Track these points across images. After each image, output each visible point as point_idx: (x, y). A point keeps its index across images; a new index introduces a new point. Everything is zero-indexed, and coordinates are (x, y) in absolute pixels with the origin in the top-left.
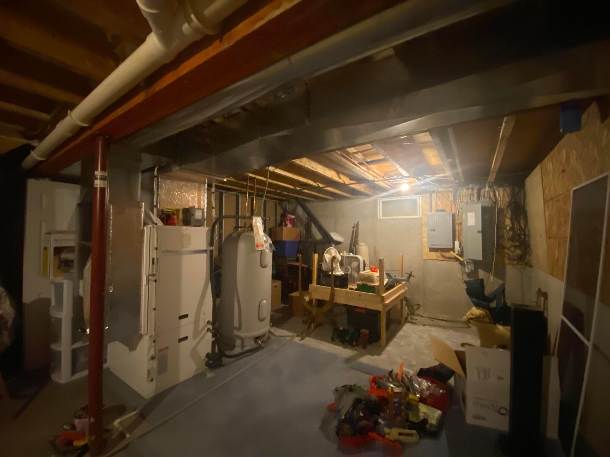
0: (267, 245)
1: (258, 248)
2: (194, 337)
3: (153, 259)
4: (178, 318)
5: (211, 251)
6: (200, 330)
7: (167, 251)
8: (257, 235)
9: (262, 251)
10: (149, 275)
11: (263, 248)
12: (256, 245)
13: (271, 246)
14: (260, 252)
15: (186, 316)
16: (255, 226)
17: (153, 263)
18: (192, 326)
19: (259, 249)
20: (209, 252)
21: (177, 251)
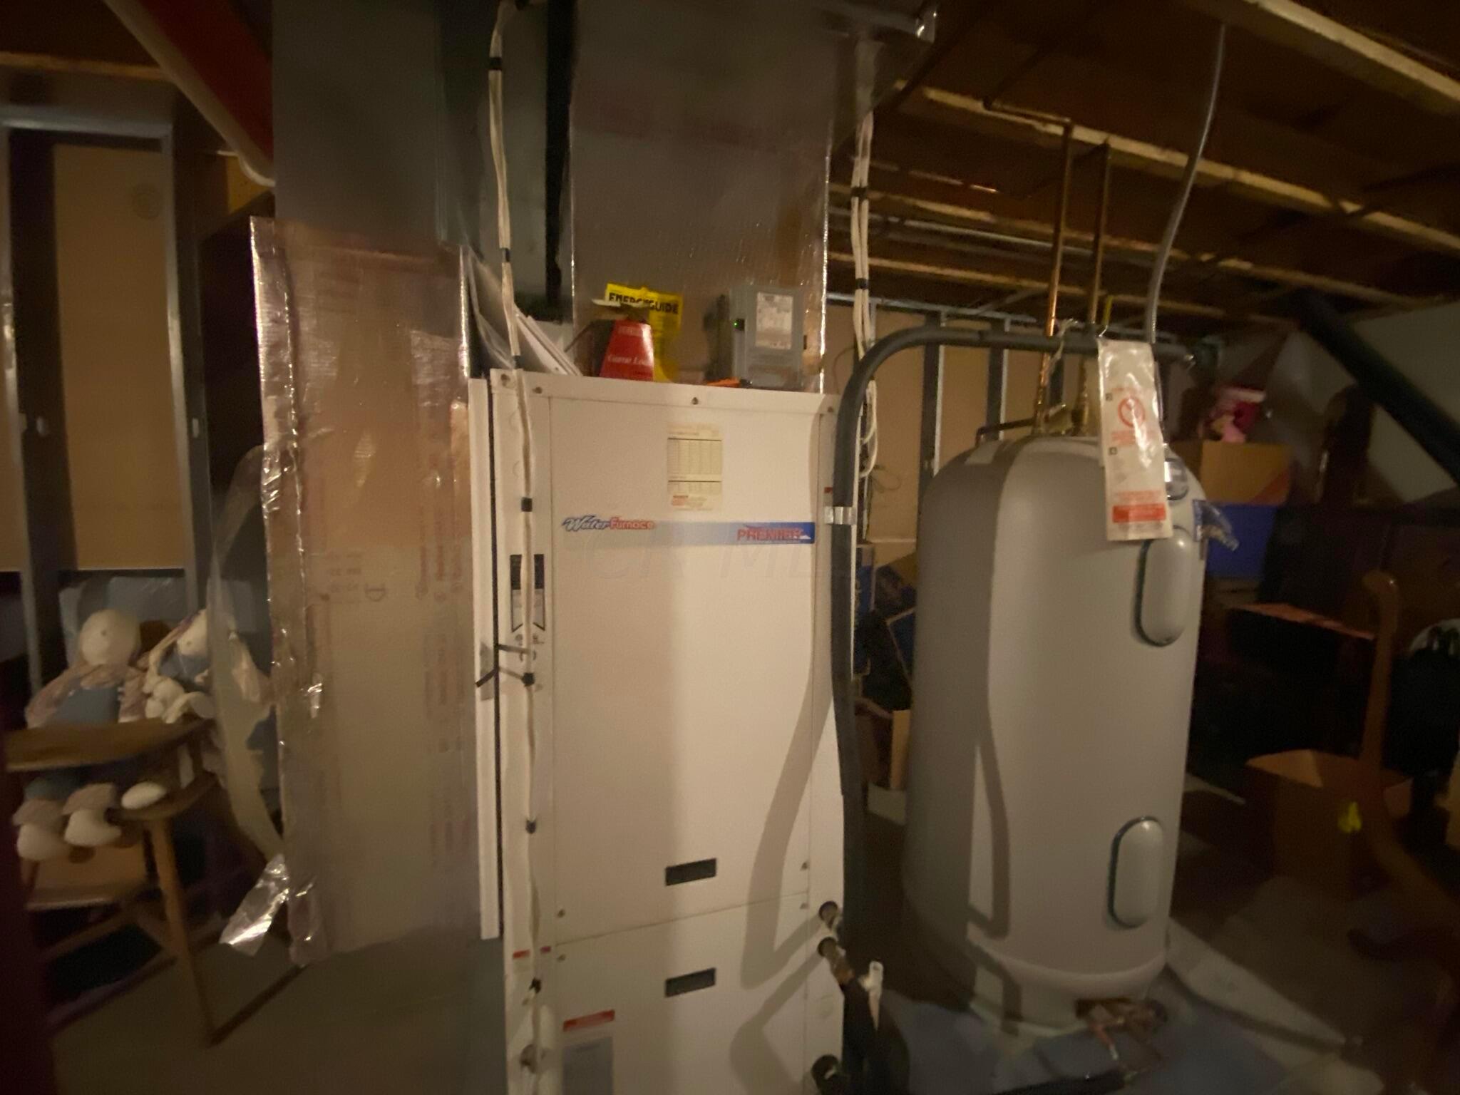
0: (1185, 512)
1: (1126, 529)
2: (751, 977)
3: (515, 561)
4: (662, 876)
5: (840, 533)
6: (778, 943)
7: (591, 522)
8: (1123, 453)
9: (1148, 543)
10: (497, 646)
11: (1159, 526)
12: (1110, 511)
13: (1205, 518)
14: (1135, 552)
15: (705, 869)
16: (1108, 397)
17: (515, 583)
18: (737, 921)
19: (1132, 536)
20: (824, 536)
21: (645, 525)
